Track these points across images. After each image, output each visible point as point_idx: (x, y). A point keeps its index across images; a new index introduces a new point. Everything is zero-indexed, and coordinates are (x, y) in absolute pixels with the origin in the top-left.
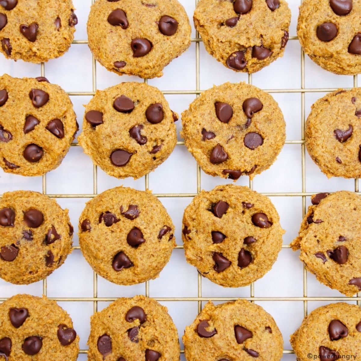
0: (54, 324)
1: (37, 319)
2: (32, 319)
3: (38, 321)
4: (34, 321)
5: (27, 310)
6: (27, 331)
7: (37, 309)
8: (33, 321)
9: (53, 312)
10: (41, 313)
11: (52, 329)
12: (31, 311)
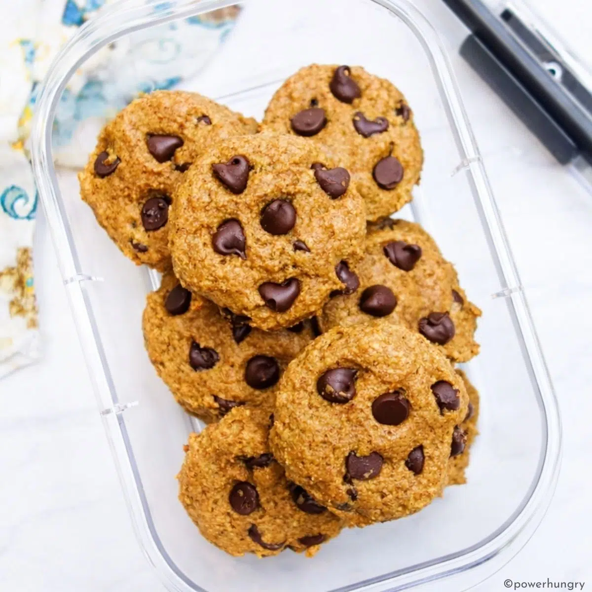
0: (303, 164)
1: (270, 165)
2: (261, 169)
3: (274, 168)
4: (266, 170)
5: (244, 157)
6: (260, 193)
7: (262, 149)
8: (263, 171)
9: (293, 145)
10: (273, 152)
11: (304, 175)
12: (253, 158)
